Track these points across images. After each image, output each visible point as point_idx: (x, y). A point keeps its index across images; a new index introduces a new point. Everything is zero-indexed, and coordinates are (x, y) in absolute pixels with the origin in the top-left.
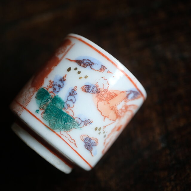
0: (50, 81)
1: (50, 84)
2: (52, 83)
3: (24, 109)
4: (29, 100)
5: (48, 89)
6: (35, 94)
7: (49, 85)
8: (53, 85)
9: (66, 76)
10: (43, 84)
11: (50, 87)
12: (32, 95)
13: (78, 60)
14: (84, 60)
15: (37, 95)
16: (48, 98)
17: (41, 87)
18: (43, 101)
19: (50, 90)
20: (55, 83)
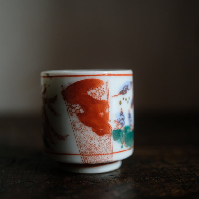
0: (115, 121)
1: (117, 123)
2: (117, 121)
3: (112, 154)
4: (111, 146)
5: (118, 128)
6: (112, 138)
7: (116, 125)
8: (119, 122)
9: (121, 109)
10: (111, 127)
11: (118, 125)
12: (110, 141)
13: (121, 92)
14: (123, 88)
15: (113, 138)
16: (122, 133)
17: (112, 131)
18: (121, 137)
19: (120, 127)
20: (119, 120)
